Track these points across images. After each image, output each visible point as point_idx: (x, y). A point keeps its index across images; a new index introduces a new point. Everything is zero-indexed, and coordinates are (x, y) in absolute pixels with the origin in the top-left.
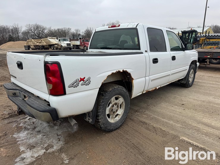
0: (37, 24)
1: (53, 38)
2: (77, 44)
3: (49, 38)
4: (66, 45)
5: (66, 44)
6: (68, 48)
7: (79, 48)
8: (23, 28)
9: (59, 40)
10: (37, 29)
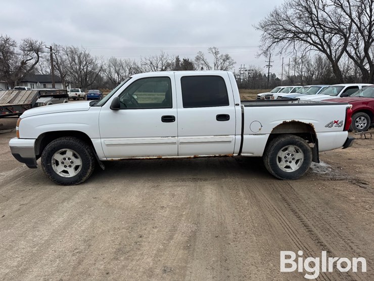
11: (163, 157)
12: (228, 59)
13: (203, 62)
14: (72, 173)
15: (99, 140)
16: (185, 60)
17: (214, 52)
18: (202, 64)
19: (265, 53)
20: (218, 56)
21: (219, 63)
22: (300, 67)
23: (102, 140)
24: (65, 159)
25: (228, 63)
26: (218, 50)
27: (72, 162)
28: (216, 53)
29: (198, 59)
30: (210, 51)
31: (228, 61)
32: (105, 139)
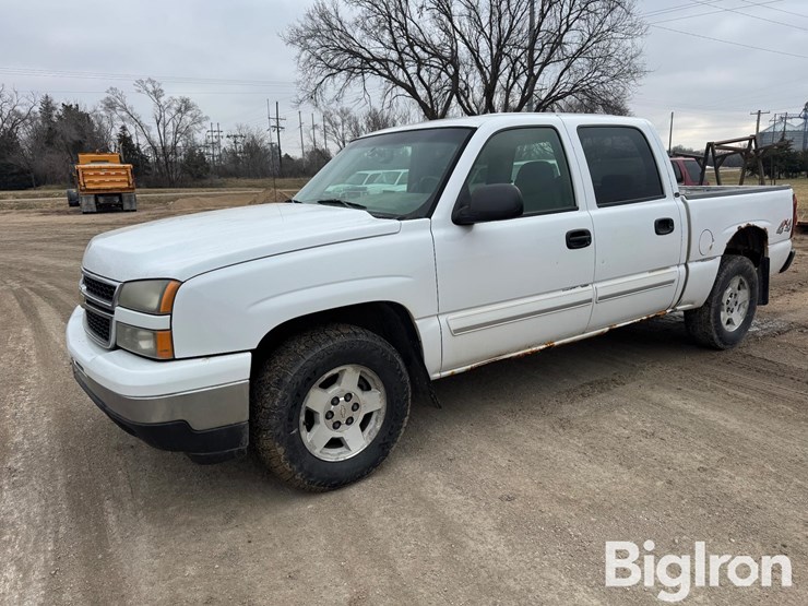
11: (556, 343)
12: (188, 108)
13: (124, 114)
14: (357, 442)
15: (434, 322)
16: (67, 108)
17: (151, 89)
18: (123, 119)
19: (312, 97)
20: (162, 100)
21: (168, 117)
22: (340, 130)
23: (443, 319)
24: (335, 401)
25: (189, 119)
26: (162, 87)
27: (356, 407)
28: (157, 94)
29: (110, 105)
30: (141, 89)
31: (189, 113)
32: (451, 316)
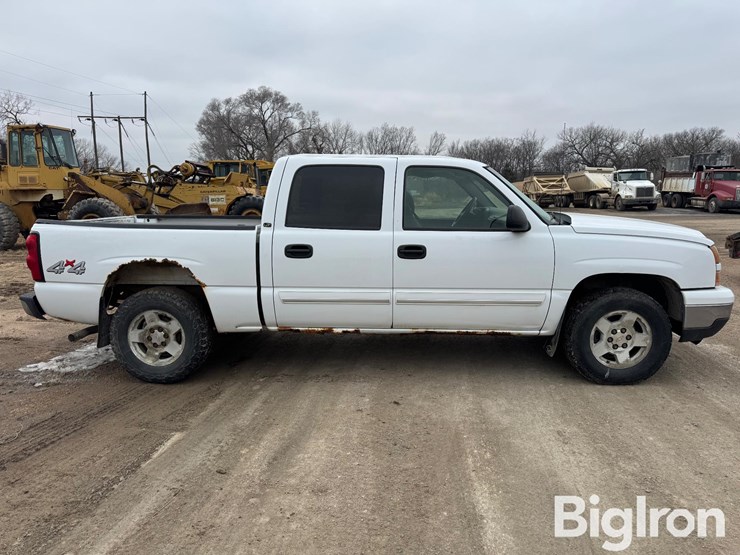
0: (595, 126)
1: (604, 169)
2: (685, 190)
3: (590, 172)
4: (633, 194)
5: (635, 190)
6: (641, 203)
7: (690, 203)
8: (549, 144)
9: (615, 175)
10: (592, 140)
